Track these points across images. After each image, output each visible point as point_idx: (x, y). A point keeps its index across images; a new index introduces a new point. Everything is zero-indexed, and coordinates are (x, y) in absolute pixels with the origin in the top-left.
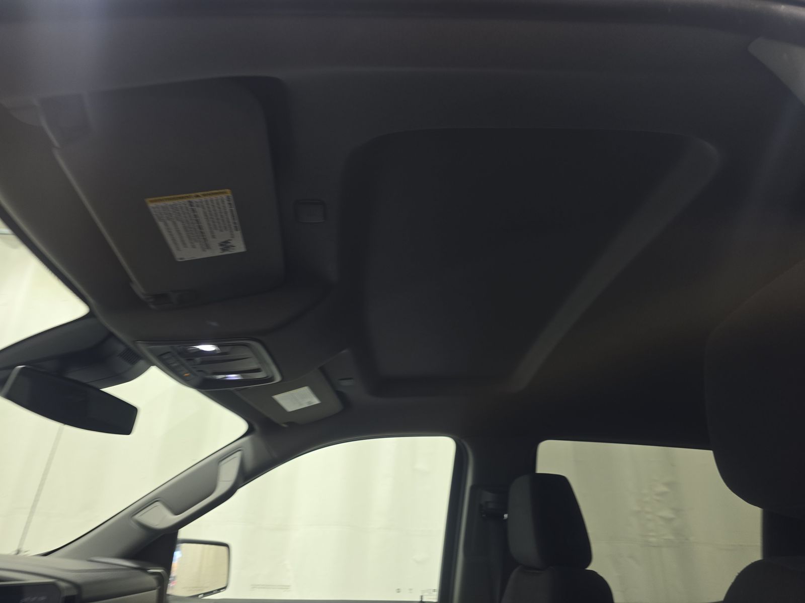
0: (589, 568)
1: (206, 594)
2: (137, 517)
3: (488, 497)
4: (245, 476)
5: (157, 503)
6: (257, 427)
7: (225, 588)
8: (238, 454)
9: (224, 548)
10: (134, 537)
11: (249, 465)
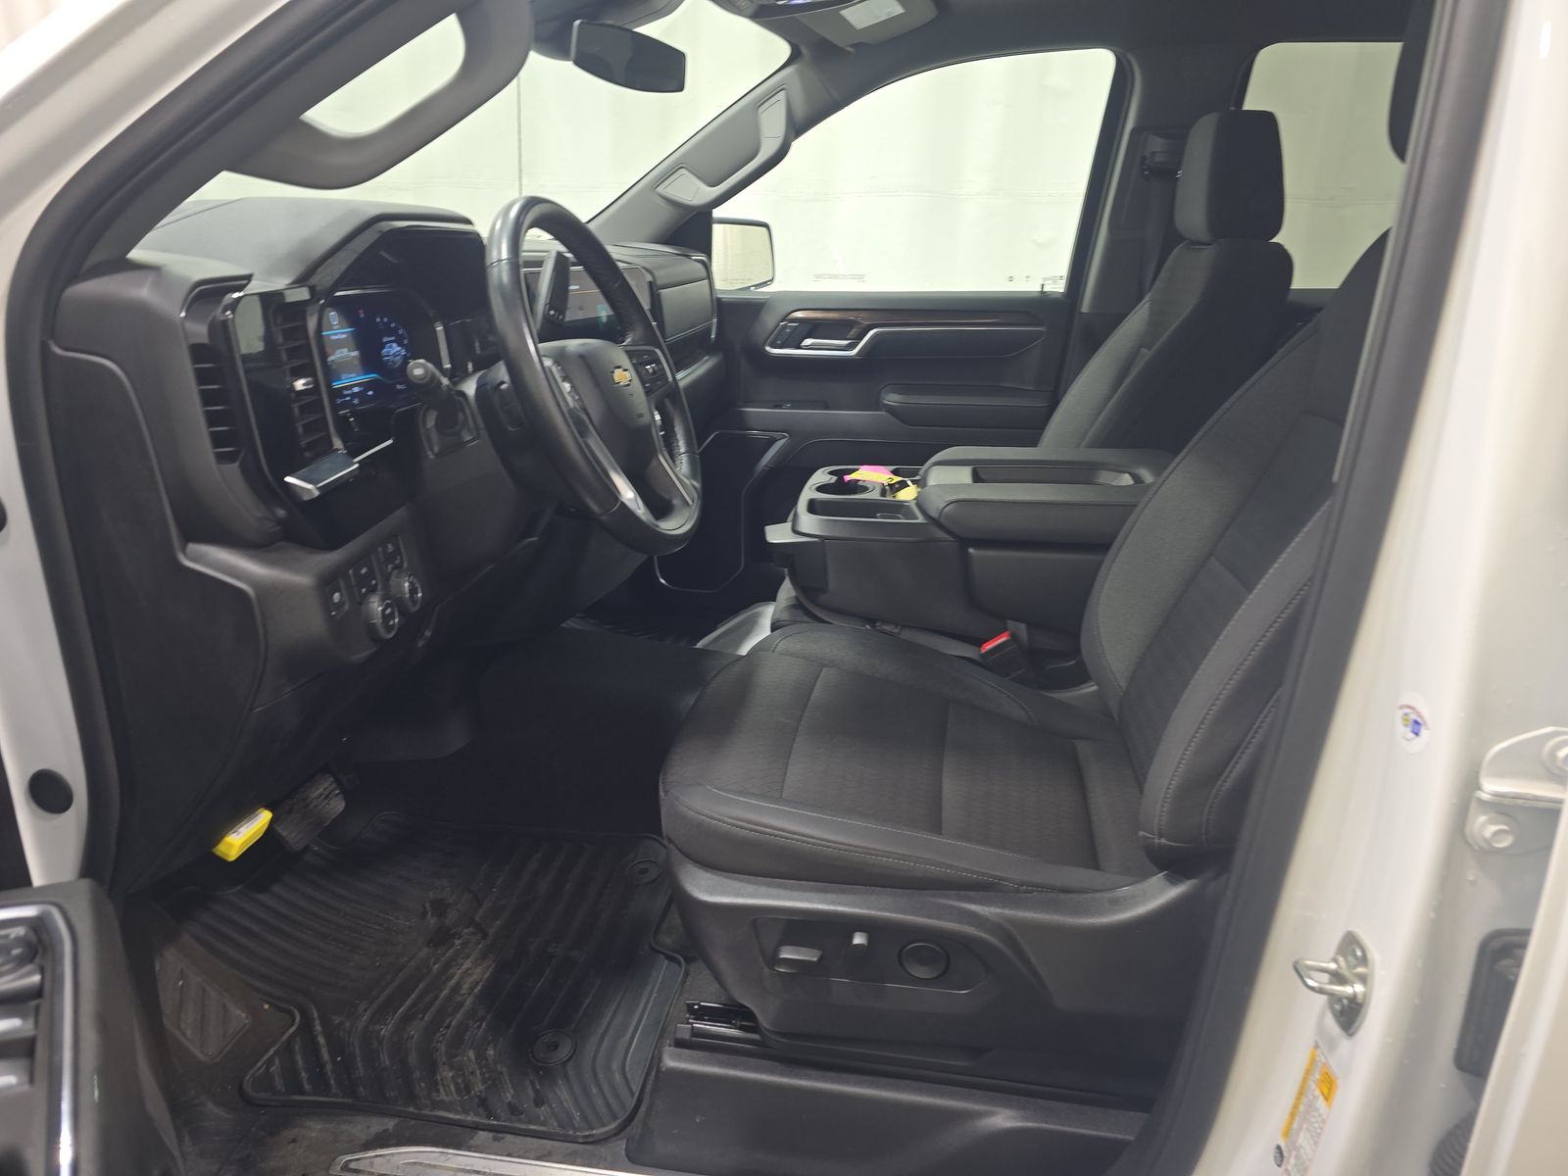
0: (1274, 240)
1: (757, 286)
2: (660, 189)
3: (1156, 144)
4: (798, 127)
5: (683, 171)
6: (804, 50)
7: (772, 280)
8: (782, 96)
9: (764, 229)
10: (663, 217)
11: (800, 113)
